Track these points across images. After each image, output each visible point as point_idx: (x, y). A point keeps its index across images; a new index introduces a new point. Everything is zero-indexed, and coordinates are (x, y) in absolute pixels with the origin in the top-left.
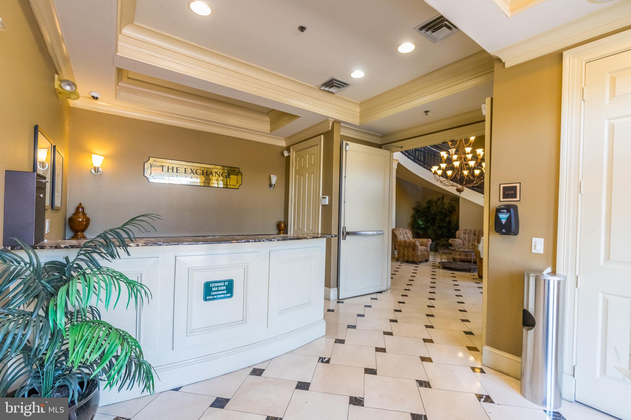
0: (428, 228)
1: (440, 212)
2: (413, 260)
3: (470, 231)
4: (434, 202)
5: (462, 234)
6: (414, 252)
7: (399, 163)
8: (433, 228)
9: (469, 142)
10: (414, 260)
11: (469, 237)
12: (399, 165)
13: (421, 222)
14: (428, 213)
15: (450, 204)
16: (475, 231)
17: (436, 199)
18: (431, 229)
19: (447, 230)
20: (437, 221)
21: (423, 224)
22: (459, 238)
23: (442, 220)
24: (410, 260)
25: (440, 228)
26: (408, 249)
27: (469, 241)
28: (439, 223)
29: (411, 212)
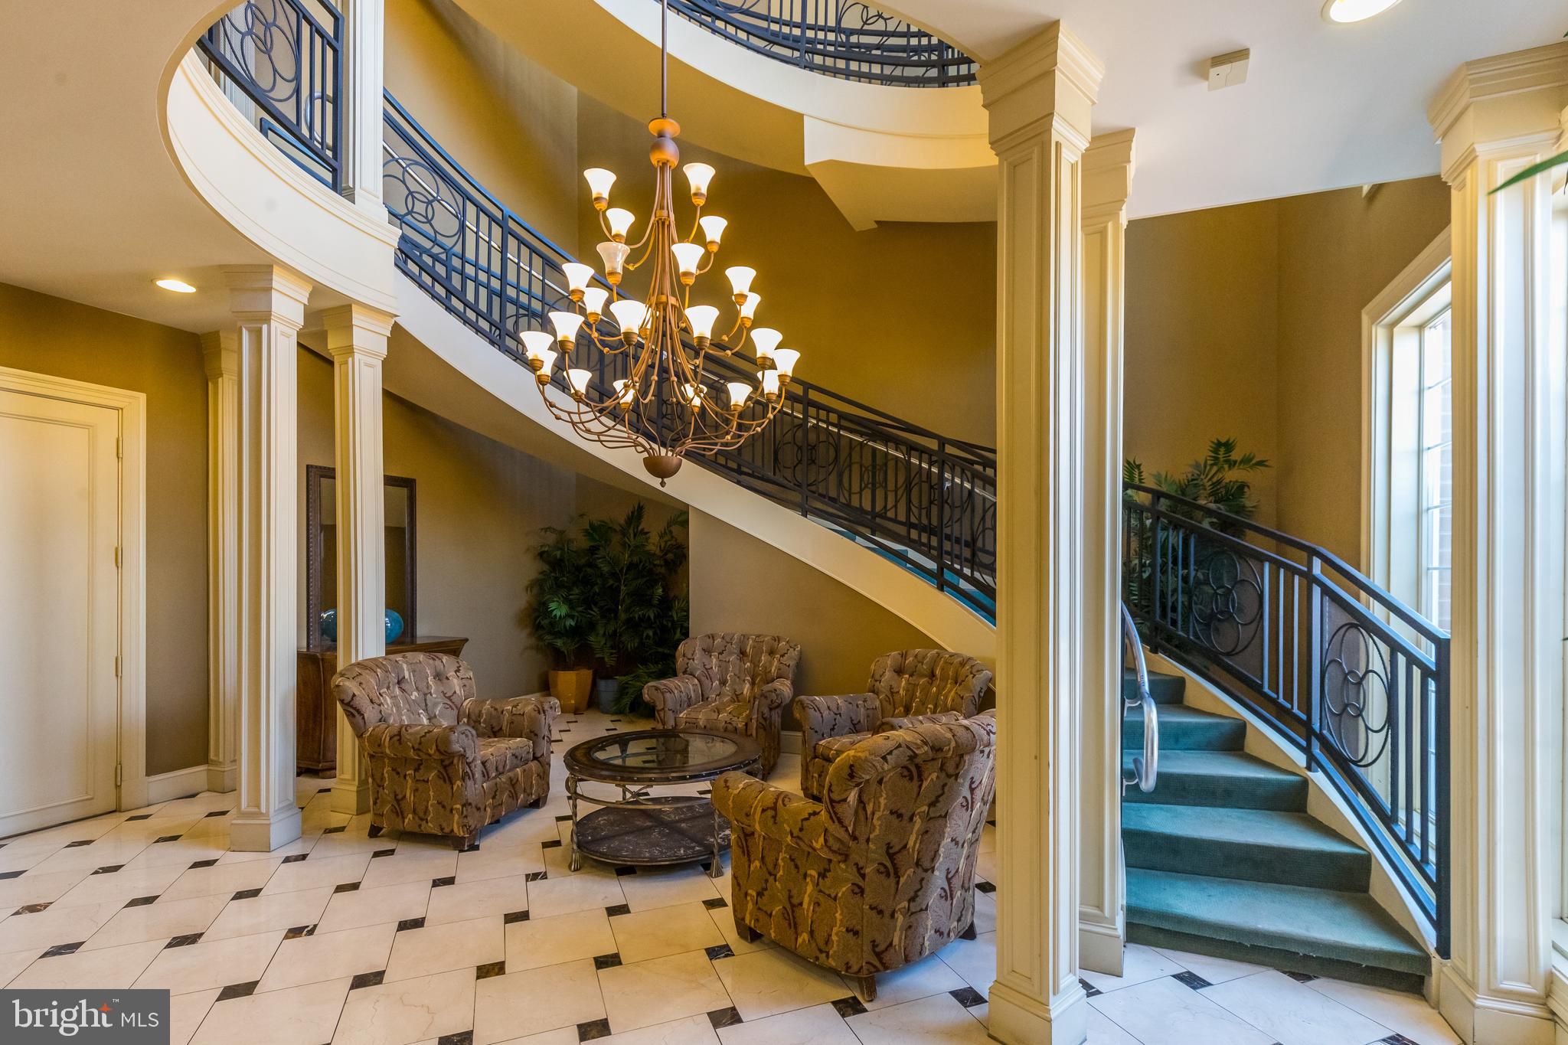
0: (592, 626)
1: (631, 566)
2: (442, 829)
3: (727, 640)
4: (615, 531)
5: (698, 654)
6: (447, 787)
7: (397, 328)
8: (611, 629)
9: (737, 321)
10: (447, 830)
11: (724, 665)
12: (399, 337)
13: (558, 609)
14: (589, 570)
15: (666, 538)
16: (745, 637)
17: (622, 520)
18: (601, 632)
19: (655, 633)
20: (623, 600)
21: (572, 617)
22: (685, 672)
23: (641, 597)
24: (431, 827)
25: (633, 625)
26: (417, 770)
27: (723, 683)
28: (627, 610)
29: (531, 569)
